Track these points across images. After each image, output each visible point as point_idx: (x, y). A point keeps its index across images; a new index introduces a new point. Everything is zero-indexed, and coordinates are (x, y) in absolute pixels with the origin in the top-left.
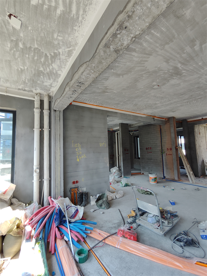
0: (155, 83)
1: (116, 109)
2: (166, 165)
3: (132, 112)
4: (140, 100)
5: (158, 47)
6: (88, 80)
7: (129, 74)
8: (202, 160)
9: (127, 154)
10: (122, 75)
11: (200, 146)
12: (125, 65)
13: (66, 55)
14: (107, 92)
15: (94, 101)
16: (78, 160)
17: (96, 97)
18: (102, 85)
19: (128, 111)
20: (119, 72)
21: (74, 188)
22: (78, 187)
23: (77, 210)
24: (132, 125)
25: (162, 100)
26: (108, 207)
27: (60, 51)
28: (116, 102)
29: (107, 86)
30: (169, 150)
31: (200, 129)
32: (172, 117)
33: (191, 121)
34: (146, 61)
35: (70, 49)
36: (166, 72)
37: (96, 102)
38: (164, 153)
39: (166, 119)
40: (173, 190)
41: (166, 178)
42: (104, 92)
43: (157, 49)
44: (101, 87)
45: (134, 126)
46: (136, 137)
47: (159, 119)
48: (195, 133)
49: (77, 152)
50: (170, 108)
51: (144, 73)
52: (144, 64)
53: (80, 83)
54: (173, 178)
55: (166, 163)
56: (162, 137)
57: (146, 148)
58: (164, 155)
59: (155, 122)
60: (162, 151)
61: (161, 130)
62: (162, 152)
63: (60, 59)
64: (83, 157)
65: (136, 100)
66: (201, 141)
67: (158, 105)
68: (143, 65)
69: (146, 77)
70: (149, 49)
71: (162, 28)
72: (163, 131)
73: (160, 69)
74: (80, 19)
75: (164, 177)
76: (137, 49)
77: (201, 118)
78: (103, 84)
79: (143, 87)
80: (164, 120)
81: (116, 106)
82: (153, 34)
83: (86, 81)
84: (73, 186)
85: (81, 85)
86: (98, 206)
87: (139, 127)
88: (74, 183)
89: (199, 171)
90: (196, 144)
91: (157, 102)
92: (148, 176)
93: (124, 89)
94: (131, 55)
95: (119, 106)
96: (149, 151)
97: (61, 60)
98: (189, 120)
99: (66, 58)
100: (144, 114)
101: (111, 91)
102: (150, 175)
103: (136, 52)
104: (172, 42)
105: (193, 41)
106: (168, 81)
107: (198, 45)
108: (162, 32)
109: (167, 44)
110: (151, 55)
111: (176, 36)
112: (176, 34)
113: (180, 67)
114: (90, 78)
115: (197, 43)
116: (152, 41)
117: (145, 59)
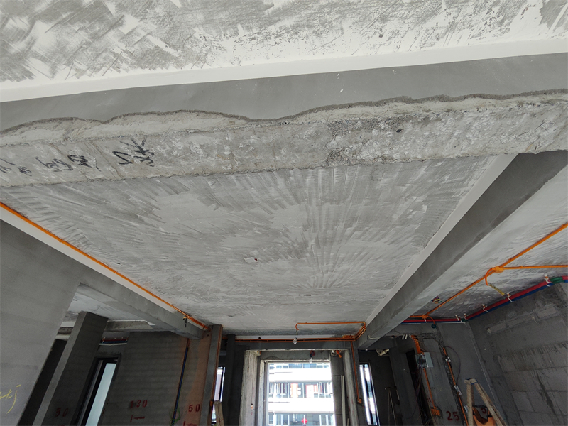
1: (115, 272)
3: (149, 293)
11: (245, 399)
12: (246, 189)
13: (136, 49)
18: (147, 199)
19: (144, 287)
20: (218, 195)
25: (235, 288)
27: (131, 22)
29: (157, 208)
30: (194, 410)
31: (251, 359)
32: (219, 325)
34: (284, 207)
35: (170, 51)
36: (290, 242)
37: (67, 230)
38: (179, 419)
39: (205, 327)
47: (195, 324)
48: (244, 366)
51: (259, 224)
52: (276, 209)
53: (143, 152)
56: (186, 372)
57: (132, 402)
59: (187, 330)
60: (175, 413)
62: (174, 417)
63: (96, 37)
66: (248, 386)
68: (272, 210)
69: (255, 233)
70: (306, 191)
71: (347, 176)
72: (191, 354)
74: (273, 29)
77: (257, 337)
78: (153, 196)
85: (137, 161)
90: (242, 393)
96: (137, 412)
97: (97, 45)
98: (239, 337)
99: (125, 56)
100: (172, 305)
101: (154, 222)
103: (286, 180)
104: (338, 204)
105: (354, 220)
106: (276, 259)
107: (353, 228)
108: (342, 181)
109: (331, 202)
110: (299, 202)
111: (348, 199)
112: (350, 196)
113: (310, 246)
114: (196, 162)
115: (355, 225)
116: (321, 182)
117: (285, 202)
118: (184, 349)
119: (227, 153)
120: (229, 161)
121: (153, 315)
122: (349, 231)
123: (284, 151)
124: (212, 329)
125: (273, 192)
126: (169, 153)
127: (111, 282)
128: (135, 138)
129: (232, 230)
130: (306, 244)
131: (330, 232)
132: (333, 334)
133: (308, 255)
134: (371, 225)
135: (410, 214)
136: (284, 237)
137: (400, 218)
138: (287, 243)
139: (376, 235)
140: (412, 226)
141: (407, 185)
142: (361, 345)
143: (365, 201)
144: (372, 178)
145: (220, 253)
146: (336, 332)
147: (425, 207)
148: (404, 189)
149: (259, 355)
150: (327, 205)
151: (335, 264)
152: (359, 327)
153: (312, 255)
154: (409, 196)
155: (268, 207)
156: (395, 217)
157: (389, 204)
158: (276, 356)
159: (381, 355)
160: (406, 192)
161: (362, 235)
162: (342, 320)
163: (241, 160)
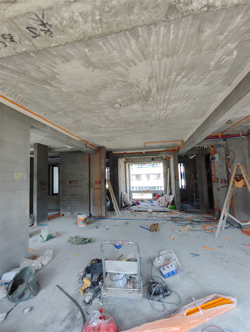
0: (119, 100)
1: (45, 119)
2: (94, 201)
3: (65, 130)
4: (88, 116)
5: (158, 54)
6: (71, 31)
7: (104, 72)
10: (95, 67)
11: (120, 179)
12: (110, 52)
14: (51, 85)
15: (13, 91)
17: (22, 86)
18: (50, 68)
19: (61, 127)
20: (93, 60)
24: (54, 149)
25: (110, 124)
26: (37, 291)
28: (53, 108)
29: (58, 74)
30: (98, 183)
31: (121, 162)
33: (116, 154)
34: (136, 64)
36: (140, 91)
37: (13, 95)
38: (92, 186)
39: (96, 148)
40: (108, 229)
41: (92, 216)
42: (45, 82)
43: (156, 57)
44: (46, 70)
45: (56, 151)
46: (51, 165)
47: (91, 146)
48: (118, 166)
50: (109, 136)
51: (120, 79)
52: (131, 66)
53: (44, 25)
54: (100, 215)
55: (93, 198)
56: (91, 169)
57: (70, 181)
58: (91, 189)
59: (87, 149)
60: (90, 184)
61: (90, 160)
62: (90, 186)
65: (83, 114)
66: (121, 174)
67: (102, 129)
68: (128, 68)
69: (119, 87)
70: (151, 49)
71: (181, 31)
72: (92, 161)
73: (139, 84)
75: (91, 215)
76: (141, 39)
77: (123, 152)
78: (54, 65)
79: (104, 99)
80: (94, 148)
81: (48, 114)
82: (169, 31)
83: (63, 31)
85: (42, 33)
87: (61, 153)
90: (118, 177)
91: (103, 126)
92: (77, 217)
93: (80, 92)
94: (129, 41)
95: (54, 115)
100: (78, 137)
101: (58, 85)
102: (80, 215)
103: (137, 41)
104: (172, 57)
105: (183, 69)
106: (132, 104)
107: (181, 76)
108: (176, 36)
109: (168, 56)
110: (146, 59)
111: (180, 52)
112: (182, 49)
113: (153, 93)
114: (78, 30)
115: (183, 73)
116: (161, 39)
117: (136, 60)
118: (88, 159)
119: (98, 18)
120: (99, 25)
121: (70, 142)
122: (179, 78)
123: (136, 10)
124: (99, 149)
125: (128, 53)
126: (61, 23)
127: (45, 126)
128: (38, 13)
129: (104, 86)
130: (150, 91)
131: (166, 81)
132: (165, 148)
133: (151, 99)
134: (194, 72)
135: (223, 60)
136: (136, 88)
137: (215, 64)
138: (138, 91)
139: (196, 81)
140: (223, 70)
141: (225, 34)
142: (179, 153)
143: (192, 52)
144: (200, 31)
145: (99, 103)
146: (166, 147)
147: (235, 53)
148: (222, 37)
149: (125, 161)
150: (165, 59)
151: (168, 104)
152: (179, 143)
153: (154, 99)
154: (225, 44)
155: (125, 65)
156: (212, 64)
157: (209, 53)
158: (134, 161)
159: (191, 158)
160: (223, 40)
161: (187, 81)
162: (170, 140)
163: (107, 23)
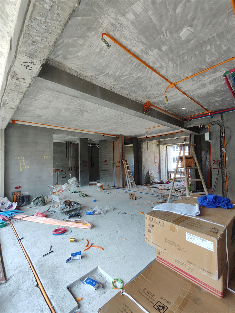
4: (76, 123)
7: (49, 109)
8: (147, 171)
9: (85, 166)
10: (44, 109)
11: (147, 160)
12: (40, 105)
14: (43, 117)
16: (21, 170)
18: (34, 113)
20: (40, 108)
21: (17, 192)
22: (21, 191)
23: (12, 205)
26: (43, 205)
29: (39, 114)
30: (118, 163)
31: (149, 145)
32: (121, 135)
34: (54, 104)
39: (117, 136)
40: (108, 193)
41: (116, 186)
47: (110, 136)
48: (142, 148)
49: (20, 163)
50: (109, 129)
54: (119, 186)
57: (104, 161)
58: (115, 167)
59: (106, 139)
60: (114, 163)
62: (114, 165)
64: (27, 167)
65: (73, 122)
66: (149, 156)
67: (96, 126)
72: (115, 146)
80: (115, 137)
84: (16, 190)
86: (35, 205)
87: (100, 141)
88: (16, 188)
89: (143, 180)
90: (142, 158)
91: (93, 125)
96: (105, 163)
98: (139, 138)
102: (98, 183)
149: (158, 143)
